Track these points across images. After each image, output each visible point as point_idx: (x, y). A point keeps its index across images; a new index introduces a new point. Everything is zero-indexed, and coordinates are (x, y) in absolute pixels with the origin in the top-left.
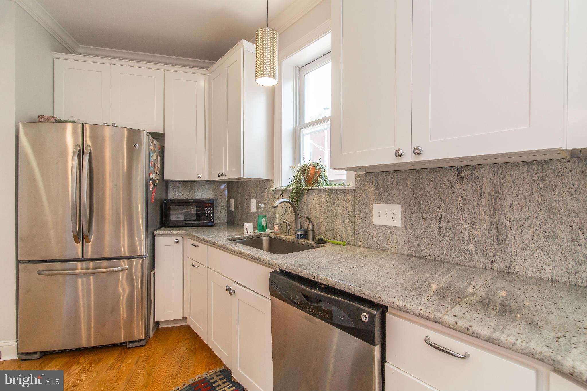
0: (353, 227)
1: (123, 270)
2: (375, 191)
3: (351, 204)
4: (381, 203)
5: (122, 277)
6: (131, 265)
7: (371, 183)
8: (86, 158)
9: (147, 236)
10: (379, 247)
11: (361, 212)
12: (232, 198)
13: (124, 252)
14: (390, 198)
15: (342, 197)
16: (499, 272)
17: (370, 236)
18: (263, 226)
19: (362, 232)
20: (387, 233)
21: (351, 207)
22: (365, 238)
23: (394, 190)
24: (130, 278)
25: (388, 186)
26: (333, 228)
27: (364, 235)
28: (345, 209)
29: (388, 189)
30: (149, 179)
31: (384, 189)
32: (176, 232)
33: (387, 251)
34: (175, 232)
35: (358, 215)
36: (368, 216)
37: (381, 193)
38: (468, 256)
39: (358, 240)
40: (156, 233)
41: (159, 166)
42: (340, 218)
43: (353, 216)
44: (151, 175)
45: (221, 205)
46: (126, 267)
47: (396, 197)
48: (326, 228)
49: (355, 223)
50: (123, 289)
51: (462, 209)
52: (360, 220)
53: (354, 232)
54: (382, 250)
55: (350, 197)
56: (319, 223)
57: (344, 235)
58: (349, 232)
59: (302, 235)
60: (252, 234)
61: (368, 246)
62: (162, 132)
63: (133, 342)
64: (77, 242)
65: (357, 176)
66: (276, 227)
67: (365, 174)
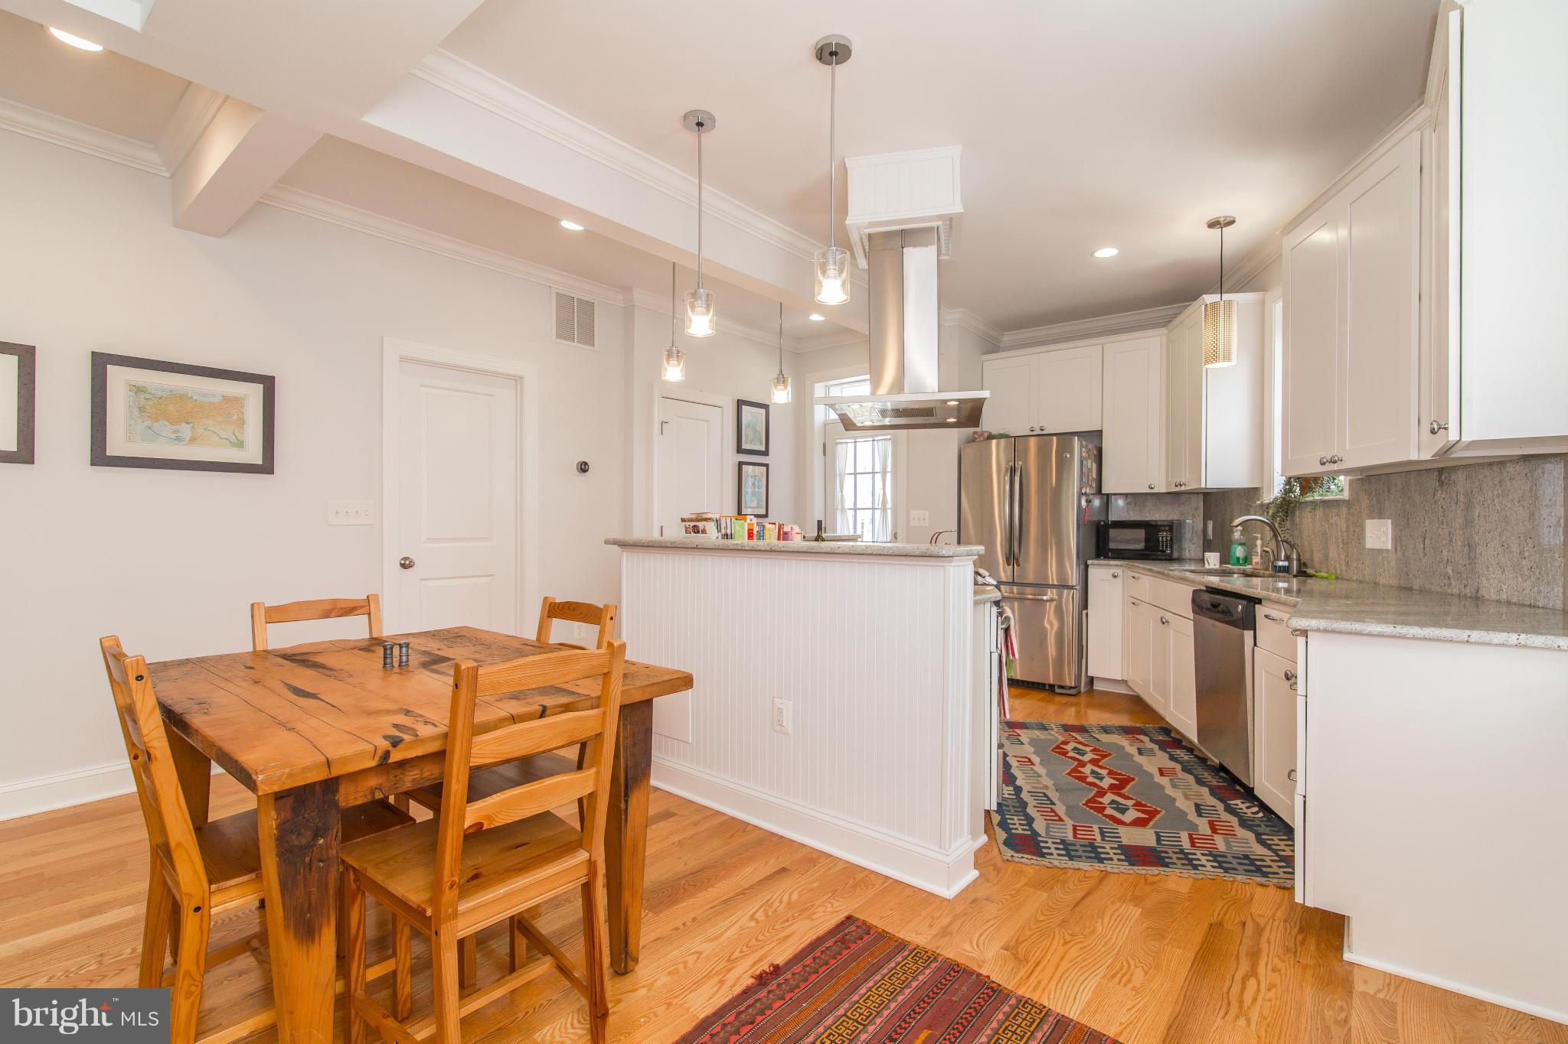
0: (1347, 555)
1: (1052, 600)
2: (1368, 501)
3: (1345, 522)
4: (1373, 518)
5: (1051, 608)
6: (1060, 596)
7: (1364, 492)
8: (1018, 474)
9: (1078, 565)
10: (1371, 579)
11: (1354, 532)
12: (1210, 520)
13: (1052, 580)
14: (1382, 511)
15: (1336, 511)
16: (1471, 597)
17: (1363, 565)
18: (1238, 558)
19: (1355, 559)
20: (1379, 559)
21: (1345, 525)
22: (1358, 568)
23: (1386, 499)
24: (1059, 612)
25: (1379, 494)
26: (1326, 553)
27: (1357, 564)
28: (1339, 530)
29: (1380, 497)
30: (1081, 493)
31: (1376, 499)
33: (1379, 585)
34: (1113, 563)
35: (1351, 536)
36: (1360, 538)
37: (1373, 504)
38: (1446, 581)
39: (1351, 571)
40: (1089, 562)
41: (1094, 476)
42: (1334, 542)
43: (1347, 538)
44: (1084, 489)
45: (1193, 530)
46: (1056, 597)
47: (1387, 509)
48: (1319, 555)
49: (1349, 548)
50: (1052, 625)
51: (1442, 523)
52: (1354, 544)
53: (1348, 561)
54: (1374, 584)
55: (1344, 510)
56: (1312, 551)
57: (1337, 566)
58: (1343, 561)
59: (1284, 567)
60: (1217, 566)
61: (1361, 578)
62: (1100, 429)
63: (1062, 687)
64: (1009, 565)
65: (1351, 482)
66: (1256, 559)
67: (1359, 479)
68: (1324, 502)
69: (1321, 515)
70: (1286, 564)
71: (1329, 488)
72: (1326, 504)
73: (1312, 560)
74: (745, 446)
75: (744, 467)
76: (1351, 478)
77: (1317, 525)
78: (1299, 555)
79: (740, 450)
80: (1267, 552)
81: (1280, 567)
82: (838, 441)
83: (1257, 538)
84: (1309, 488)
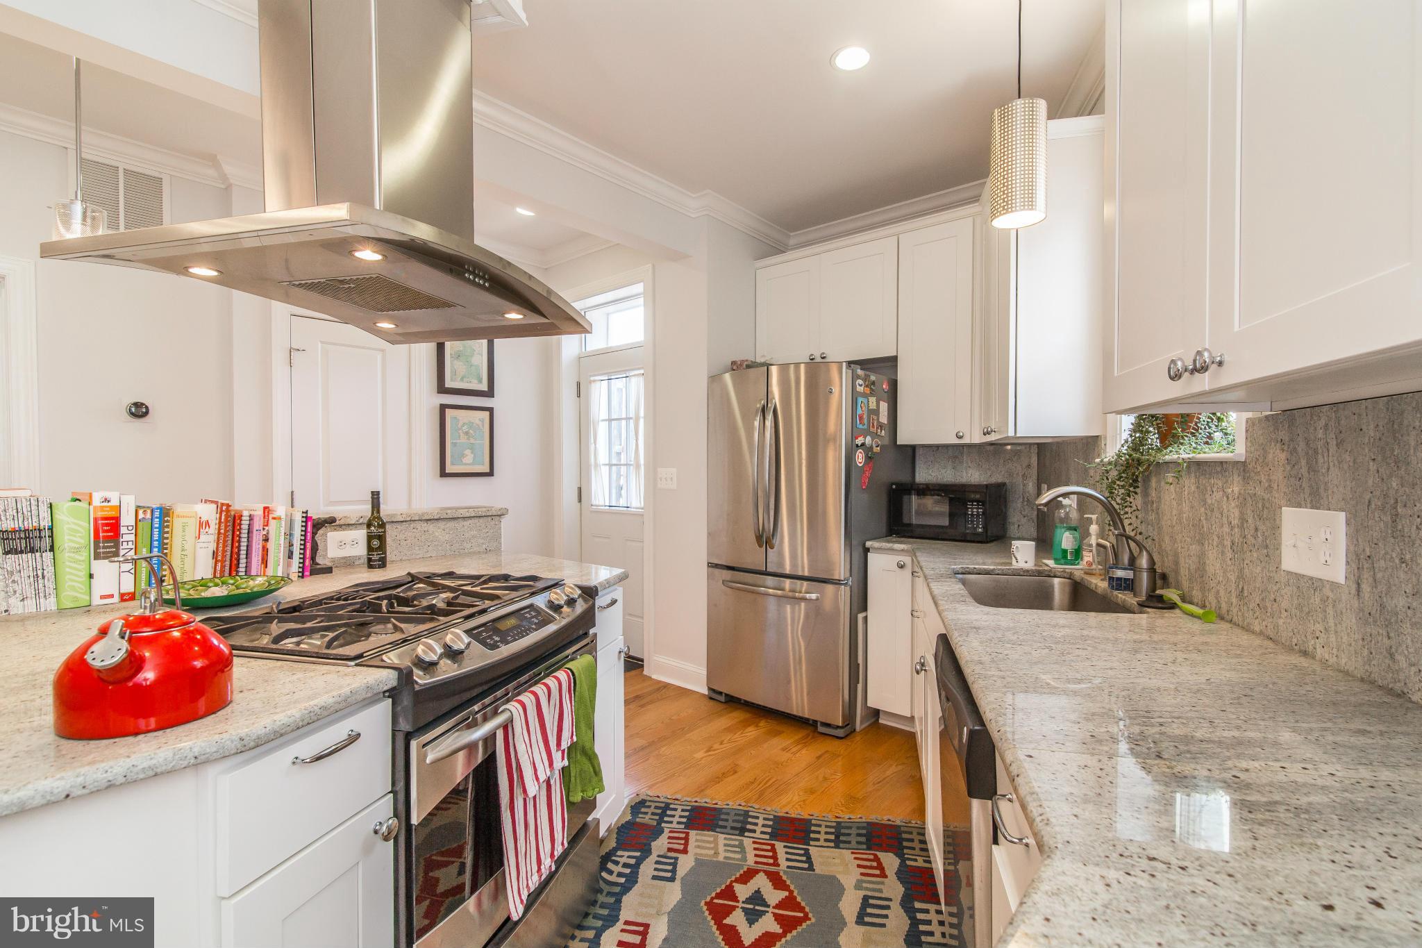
0: (1241, 576)
2: (1288, 468)
3: (1237, 506)
4: (1299, 506)
7: (1278, 445)
8: (771, 416)
10: (1295, 641)
11: (1256, 530)
14: (1322, 490)
15: (1221, 484)
17: (1276, 605)
18: (1065, 551)
19: (1259, 588)
20: (1312, 601)
21: (1237, 514)
22: (1265, 608)
23: (1331, 464)
25: (1316, 451)
26: (1201, 568)
27: (1263, 599)
28: (1225, 519)
29: (1316, 462)
30: (854, 446)
31: (1307, 463)
32: (899, 545)
33: (1314, 658)
34: (897, 546)
35: (1251, 540)
36: (1270, 546)
37: (1300, 476)
39: (1251, 612)
40: (868, 544)
41: (882, 420)
42: (1215, 543)
43: (1241, 540)
44: (860, 438)
45: (1024, 498)
47: (1335, 489)
48: (1189, 569)
49: (1245, 562)
52: (1255, 555)
53: (1243, 588)
54: (1300, 651)
55: (1236, 483)
56: (1176, 555)
57: (1222, 593)
58: (1233, 586)
59: (1126, 580)
60: (1030, 565)
61: (1270, 633)
62: (895, 354)
63: (828, 725)
64: (760, 546)
65: (1251, 424)
66: (1088, 557)
67: (1267, 417)
68: (1199, 465)
69: (1193, 488)
70: (1129, 574)
71: (1210, 437)
72: (1200, 467)
73: (1177, 572)
74: (449, 384)
75: (448, 412)
76: (1250, 415)
77: (1186, 507)
78: (1152, 562)
79: (442, 389)
80: (1104, 547)
81: (1119, 579)
82: (592, 378)
83: (1090, 521)
84: (1174, 436)
